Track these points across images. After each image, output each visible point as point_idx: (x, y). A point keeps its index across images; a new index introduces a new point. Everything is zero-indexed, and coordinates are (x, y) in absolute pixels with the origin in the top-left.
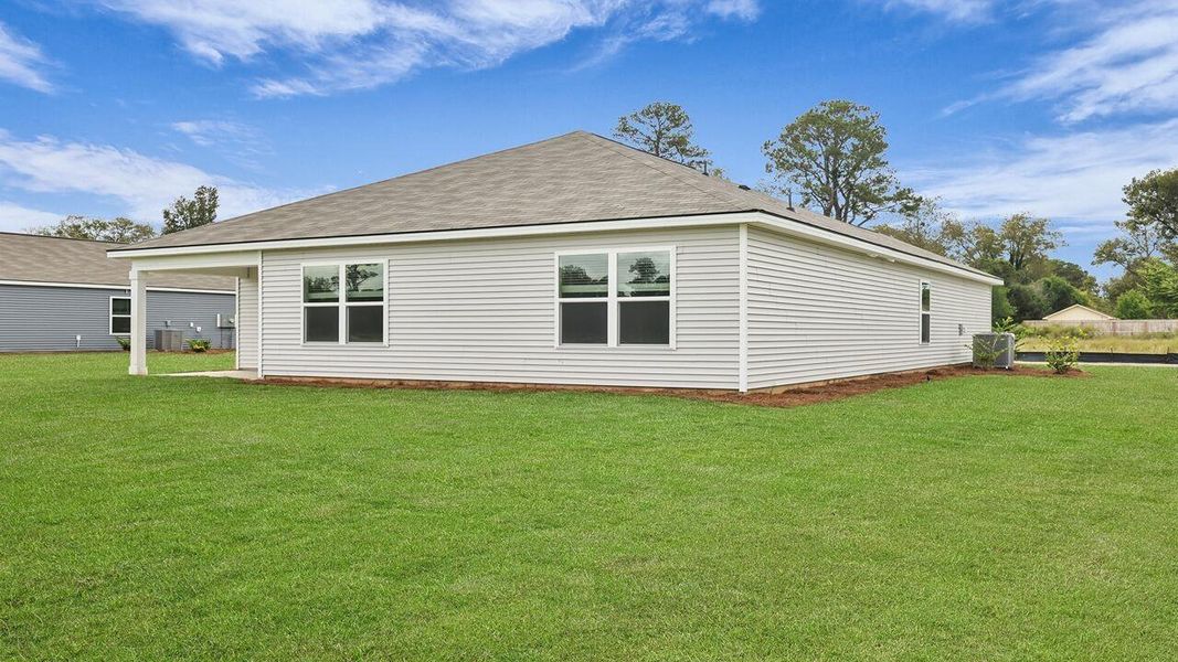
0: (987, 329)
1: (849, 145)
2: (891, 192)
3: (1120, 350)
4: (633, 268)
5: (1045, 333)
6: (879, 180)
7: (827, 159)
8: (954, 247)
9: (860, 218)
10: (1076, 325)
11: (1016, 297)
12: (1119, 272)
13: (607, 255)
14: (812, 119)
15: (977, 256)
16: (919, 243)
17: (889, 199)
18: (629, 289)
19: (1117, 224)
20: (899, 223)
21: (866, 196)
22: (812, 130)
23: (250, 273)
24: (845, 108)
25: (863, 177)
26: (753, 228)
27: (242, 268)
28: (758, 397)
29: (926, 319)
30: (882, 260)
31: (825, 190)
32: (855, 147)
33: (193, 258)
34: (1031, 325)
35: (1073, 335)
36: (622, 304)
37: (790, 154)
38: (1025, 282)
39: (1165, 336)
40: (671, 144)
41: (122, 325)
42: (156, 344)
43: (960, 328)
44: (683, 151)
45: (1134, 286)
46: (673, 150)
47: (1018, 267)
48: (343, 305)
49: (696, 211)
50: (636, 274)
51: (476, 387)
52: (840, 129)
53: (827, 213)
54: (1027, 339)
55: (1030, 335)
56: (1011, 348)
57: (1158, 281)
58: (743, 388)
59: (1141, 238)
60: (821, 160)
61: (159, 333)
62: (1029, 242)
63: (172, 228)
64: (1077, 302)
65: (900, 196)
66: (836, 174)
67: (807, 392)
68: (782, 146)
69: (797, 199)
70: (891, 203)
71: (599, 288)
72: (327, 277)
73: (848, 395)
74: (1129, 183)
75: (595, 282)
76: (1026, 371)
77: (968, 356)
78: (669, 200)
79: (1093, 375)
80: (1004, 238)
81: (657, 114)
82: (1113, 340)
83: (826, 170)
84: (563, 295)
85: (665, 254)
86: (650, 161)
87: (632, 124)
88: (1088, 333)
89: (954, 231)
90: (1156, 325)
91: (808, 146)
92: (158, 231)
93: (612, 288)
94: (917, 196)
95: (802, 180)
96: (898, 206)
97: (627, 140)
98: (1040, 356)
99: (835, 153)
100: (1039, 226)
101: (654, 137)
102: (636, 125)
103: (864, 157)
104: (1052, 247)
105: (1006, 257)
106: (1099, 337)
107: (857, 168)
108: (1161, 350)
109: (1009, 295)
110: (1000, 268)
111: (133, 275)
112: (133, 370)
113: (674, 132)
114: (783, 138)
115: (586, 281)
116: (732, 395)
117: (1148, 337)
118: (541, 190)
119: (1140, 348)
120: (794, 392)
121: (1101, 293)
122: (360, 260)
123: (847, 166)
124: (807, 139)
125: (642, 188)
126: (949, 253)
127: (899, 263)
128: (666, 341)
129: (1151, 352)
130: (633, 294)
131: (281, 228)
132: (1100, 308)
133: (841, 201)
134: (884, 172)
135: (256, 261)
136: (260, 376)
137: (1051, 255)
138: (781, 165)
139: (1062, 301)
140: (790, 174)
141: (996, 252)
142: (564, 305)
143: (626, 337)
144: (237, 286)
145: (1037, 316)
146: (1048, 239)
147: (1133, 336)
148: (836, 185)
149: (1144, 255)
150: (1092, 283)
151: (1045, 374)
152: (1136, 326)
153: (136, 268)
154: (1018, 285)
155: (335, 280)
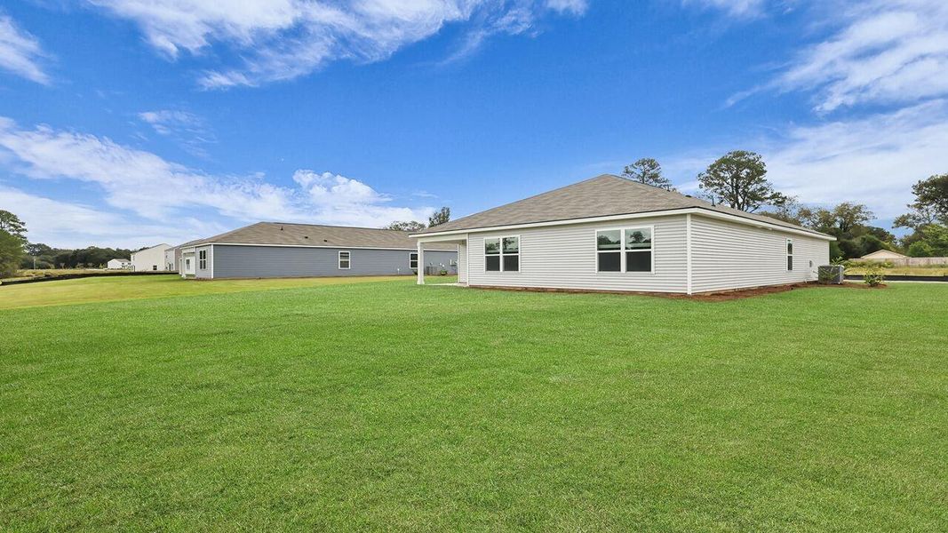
0: (827, 263)
1: (744, 173)
2: (769, 195)
3: (912, 274)
4: (632, 236)
5: (862, 265)
6: (762, 189)
7: (732, 180)
8: (805, 221)
9: (750, 209)
10: (883, 261)
11: (844, 246)
12: (910, 232)
13: (620, 231)
14: (724, 161)
15: (820, 225)
16: (785, 219)
17: (768, 198)
18: (631, 246)
19: (909, 206)
20: (773, 209)
21: (754, 197)
22: (724, 167)
23: (463, 243)
24: (742, 154)
25: (751, 188)
26: (694, 215)
27: (460, 241)
28: (697, 297)
29: (790, 258)
30: (764, 229)
31: (731, 195)
32: (748, 173)
33: (442, 236)
34: (854, 261)
35: (880, 266)
36: (628, 253)
37: (712, 179)
38: (850, 238)
39: (942, 266)
40: (650, 178)
41: (414, 265)
42: (427, 272)
43: (811, 263)
44: (656, 181)
45: (920, 239)
46: (651, 180)
47: (845, 230)
48: (501, 255)
49: (664, 208)
50: (633, 239)
51: (559, 291)
52: (740, 165)
53: (733, 206)
54: (850, 269)
55: (853, 266)
56: (842, 273)
57: (937, 236)
58: (689, 293)
59: (925, 213)
60: (729, 181)
61: (428, 268)
62: (852, 217)
63: (432, 225)
64: (883, 248)
65: (773, 197)
66: (737, 187)
67: (723, 295)
68: (708, 175)
69: (717, 201)
70: (769, 201)
71: (616, 246)
72: (494, 243)
73: (746, 296)
74: (916, 183)
75: (613, 243)
76: (850, 285)
77: (815, 277)
78: (650, 204)
79: (894, 288)
80: (835, 215)
81: (643, 164)
82: (906, 268)
83: (732, 185)
84: (599, 249)
85: (649, 229)
86: (640, 186)
87: (631, 169)
88: (891, 265)
89: (807, 214)
90: (935, 260)
91: (722, 174)
92: (427, 226)
93: (623, 245)
94: (783, 196)
95: (719, 191)
96: (773, 202)
97: (628, 177)
98: (860, 277)
99: (737, 177)
100: (858, 209)
101: (642, 175)
102: (633, 170)
103: (753, 178)
104: (866, 219)
105: (838, 225)
106: (897, 267)
107: (749, 184)
108: (939, 274)
109: (839, 246)
110: (833, 231)
111: (418, 244)
112: (419, 283)
113: (652, 171)
114: (708, 171)
115: (609, 242)
116: (684, 296)
117: (930, 267)
118: (588, 202)
119: (925, 273)
120: (717, 294)
121: (898, 244)
122: (507, 236)
123: (743, 183)
124: (721, 171)
125: (637, 199)
126: (803, 225)
127: (774, 231)
128: (650, 270)
129: (933, 275)
130: (632, 248)
131: (475, 223)
132: (898, 251)
133: (741, 200)
134: (764, 185)
135: (466, 237)
136: (468, 285)
137: (865, 224)
138: (707, 185)
139: (873, 248)
140: (712, 189)
141: (832, 223)
142: (599, 254)
143: (629, 269)
144: (459, 248)
145: (857, 256)
146: (864, 215)
147: (920, 267)
148: (737, 192)
149: (927, 222)
150: (892, 238)
151: (863, 287)
152: (922, 261)
153: (420, 241)
154: (845, 240)
155: (498, 244)
